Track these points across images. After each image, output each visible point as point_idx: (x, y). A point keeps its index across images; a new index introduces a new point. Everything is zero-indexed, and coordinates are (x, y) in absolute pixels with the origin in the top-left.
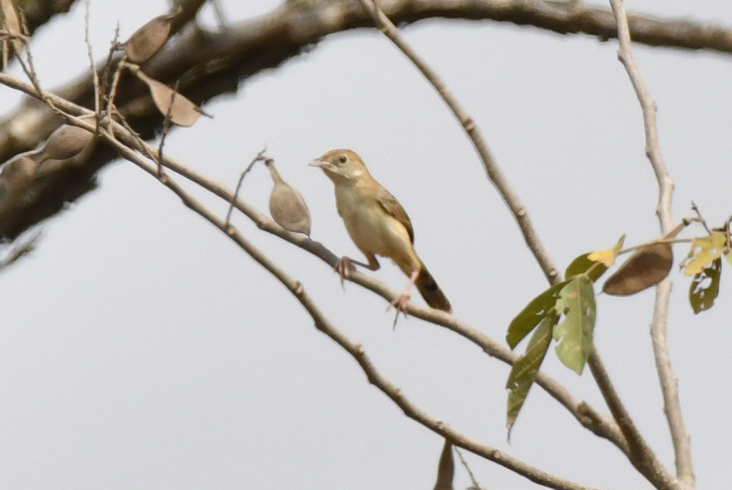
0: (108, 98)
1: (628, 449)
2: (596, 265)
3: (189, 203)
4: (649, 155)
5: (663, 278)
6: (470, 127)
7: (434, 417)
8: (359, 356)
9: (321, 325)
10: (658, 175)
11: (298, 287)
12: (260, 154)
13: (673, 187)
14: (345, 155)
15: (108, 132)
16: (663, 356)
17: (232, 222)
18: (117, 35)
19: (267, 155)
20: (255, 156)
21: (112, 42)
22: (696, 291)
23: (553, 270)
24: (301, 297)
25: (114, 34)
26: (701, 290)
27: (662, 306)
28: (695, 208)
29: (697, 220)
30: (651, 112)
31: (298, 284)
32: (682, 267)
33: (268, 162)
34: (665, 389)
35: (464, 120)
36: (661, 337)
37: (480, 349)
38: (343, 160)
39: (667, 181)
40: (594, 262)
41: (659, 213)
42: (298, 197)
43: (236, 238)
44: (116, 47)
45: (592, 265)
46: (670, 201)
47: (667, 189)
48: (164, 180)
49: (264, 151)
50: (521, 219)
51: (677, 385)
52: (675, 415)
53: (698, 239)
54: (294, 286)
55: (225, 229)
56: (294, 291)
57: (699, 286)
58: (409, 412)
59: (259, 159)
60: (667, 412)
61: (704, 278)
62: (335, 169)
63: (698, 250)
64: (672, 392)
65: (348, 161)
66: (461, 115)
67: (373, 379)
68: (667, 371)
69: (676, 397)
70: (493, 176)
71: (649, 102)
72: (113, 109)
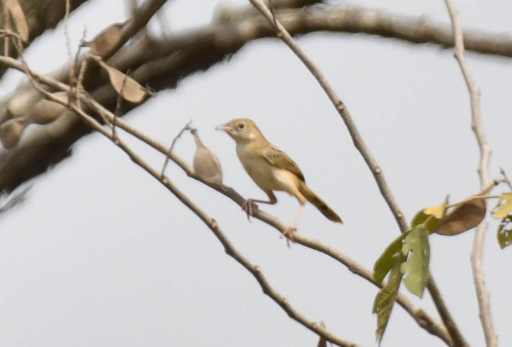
0: (77, 80)
1: (452, 344)
2: (429, 218)
3: (135, 159)
4: (474, 129)
5: (479, 223)
6: (341, 107)
7: (310, 319)
8: (257, 274)
9: (230, 251)
10: (480, 144)
11: (213, 223)
12: (187, 125)
13: (490, 153)
14: (244, 123)
15: (77, 106)
16: (480, 277)
17: (166, 174)
18: (85, 35)
19: (193, 126)
20: (184, 126)
21: (81, 41)
22: (502, 232)
23: (400, 212)
24: (216, 231)
25: (82, 34)
26: (506, 231)
27: (480, 239)
28: (503, 173)
29: (505, 181)
30: (476, 96)
31: (213, 221)
32: (492, 213)
33: (193, 132)
34: (480, 300)
35: (337, 102)
36: (478, 263)
37: (346, 268)
38: (242, 126)
39: (486, 148)
40: (428, 216)
41: (480, 172)
42: (215, 158)
43: (169, 186)
44: (84, 44)
45: (426, 218)
46: (488, 163)
47: (486, 153)
48: (117, 142)
49: (190, 123)
50: (377, 176)
51: (489, 297)
52: (487, 319)
53: (504, 194)
54: (210, 222)
55: (161, 179)
56: (210, 226)
57: (504, 228)
58: (292, 315)
59: (187, 128)
60: (482, 317)
61: (508, 222)
62: (235, 133)
63: (504, 202)
64: (485, 302)
65: (245, 127)
66: (335, 98)
67: (267, 290)
68: (482, 287)
69: (488, 306)
70: (357, 144)
71: (475, 89)
72: (80, 89)
